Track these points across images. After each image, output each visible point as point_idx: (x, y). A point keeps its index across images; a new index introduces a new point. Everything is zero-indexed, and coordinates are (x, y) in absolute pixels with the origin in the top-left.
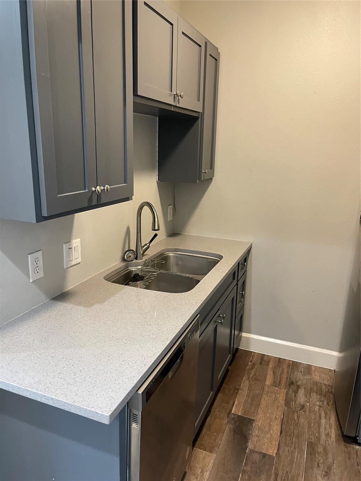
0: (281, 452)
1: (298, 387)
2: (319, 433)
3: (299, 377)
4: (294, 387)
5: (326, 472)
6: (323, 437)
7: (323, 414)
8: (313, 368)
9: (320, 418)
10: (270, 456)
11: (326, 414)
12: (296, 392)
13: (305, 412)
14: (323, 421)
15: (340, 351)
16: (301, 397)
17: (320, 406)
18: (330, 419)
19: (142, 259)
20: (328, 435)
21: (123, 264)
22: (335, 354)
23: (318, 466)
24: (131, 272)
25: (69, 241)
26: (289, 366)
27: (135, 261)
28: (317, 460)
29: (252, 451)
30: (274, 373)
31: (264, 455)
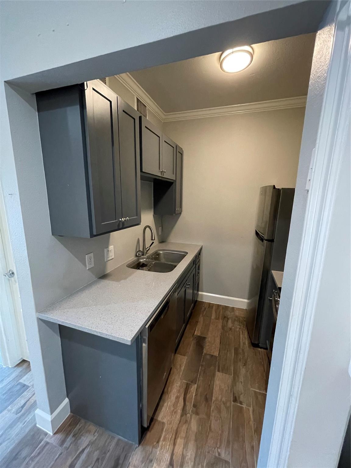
0: (220, 353)
1: (228, 319)
2: (239, 342)
3: (228, 313)
4: (226, 319)
5: (244, 363)
6: (242, 344)
7: (241, 332)
8: (235, 309)
9: (240, 335)
10: (215, 356)
11: (242, 332)
12: (227, 322)
13: (232, 331)
14: (241, 336)
15: (248, 299)
16: (230, 324)
17: (239, 328)
18: (245, 334)
19: (146, 255)
20: (244, 344)
21: (136, 258)
22: (246, 301)
23: (240, 360)
24: (140, 262)
25: (107, 247)
26: (223, 308)
27: (142, 256)
28: (239, 357)
29: (206, 354)
30: (216, 312)
31: (212, 356)
